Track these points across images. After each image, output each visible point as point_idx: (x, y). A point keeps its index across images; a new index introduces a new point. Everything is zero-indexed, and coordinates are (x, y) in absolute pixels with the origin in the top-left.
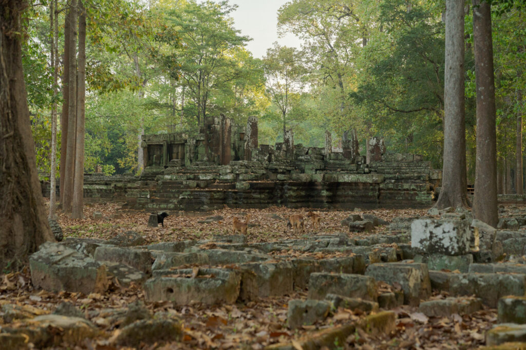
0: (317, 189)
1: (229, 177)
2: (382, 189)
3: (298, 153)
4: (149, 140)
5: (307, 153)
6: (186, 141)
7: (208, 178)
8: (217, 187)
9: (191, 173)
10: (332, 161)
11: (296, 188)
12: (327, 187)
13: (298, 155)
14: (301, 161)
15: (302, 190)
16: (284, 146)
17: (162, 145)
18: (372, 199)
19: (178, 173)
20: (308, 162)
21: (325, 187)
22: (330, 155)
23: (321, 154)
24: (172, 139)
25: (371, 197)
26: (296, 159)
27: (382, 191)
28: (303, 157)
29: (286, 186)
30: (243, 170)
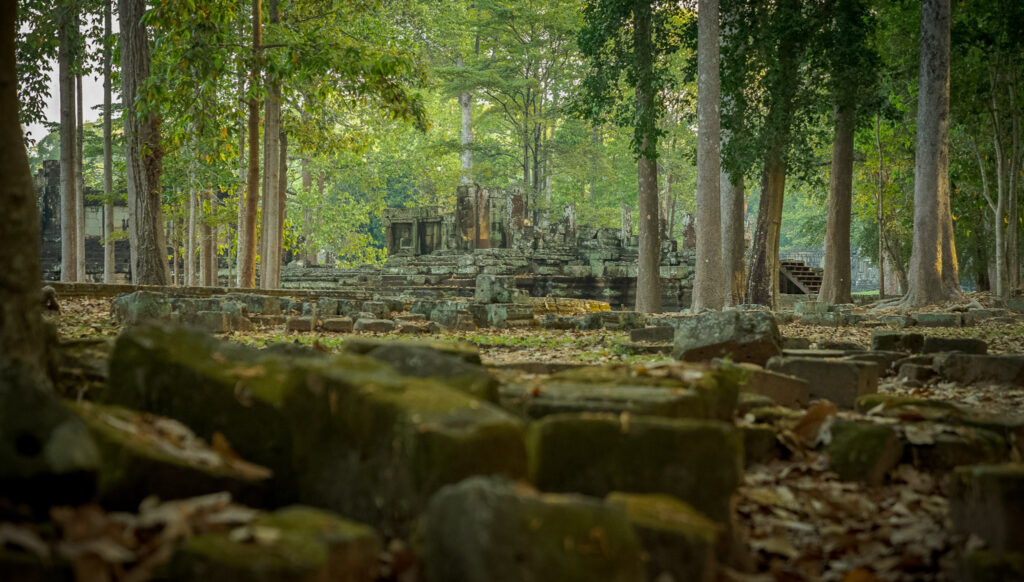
0: (599, 287)
1: (470, 270)
2: (685, 287)
3: (583, 237)
4: (393, 216)
5: (595, 237)
6: (442, 218)
7: (442, 271)
8: (452, 283)
9: (425, 265)
10: (630, 248)
11: (565, 285)
12: (612, 285)
13: (583, 240)
14: (586, 247)
15: (575, 288)
16: (560, 227)
17: (411, 224)
18: (671, 301)
19: (409, 265)
20: (594, 249)
21: (609, 284)
22: (628, 239)
23: (616, 238)
24: (424, 215)
25: (670, 298)
26: (579, 245)
27: (685, 290)
28: (588, 243)
29: (550, 282)
30: (491, 262)
